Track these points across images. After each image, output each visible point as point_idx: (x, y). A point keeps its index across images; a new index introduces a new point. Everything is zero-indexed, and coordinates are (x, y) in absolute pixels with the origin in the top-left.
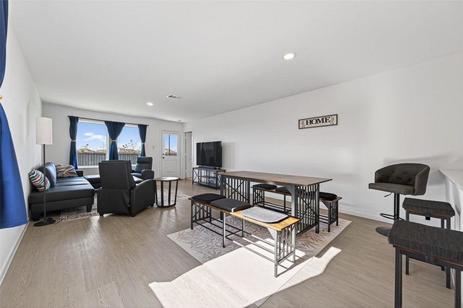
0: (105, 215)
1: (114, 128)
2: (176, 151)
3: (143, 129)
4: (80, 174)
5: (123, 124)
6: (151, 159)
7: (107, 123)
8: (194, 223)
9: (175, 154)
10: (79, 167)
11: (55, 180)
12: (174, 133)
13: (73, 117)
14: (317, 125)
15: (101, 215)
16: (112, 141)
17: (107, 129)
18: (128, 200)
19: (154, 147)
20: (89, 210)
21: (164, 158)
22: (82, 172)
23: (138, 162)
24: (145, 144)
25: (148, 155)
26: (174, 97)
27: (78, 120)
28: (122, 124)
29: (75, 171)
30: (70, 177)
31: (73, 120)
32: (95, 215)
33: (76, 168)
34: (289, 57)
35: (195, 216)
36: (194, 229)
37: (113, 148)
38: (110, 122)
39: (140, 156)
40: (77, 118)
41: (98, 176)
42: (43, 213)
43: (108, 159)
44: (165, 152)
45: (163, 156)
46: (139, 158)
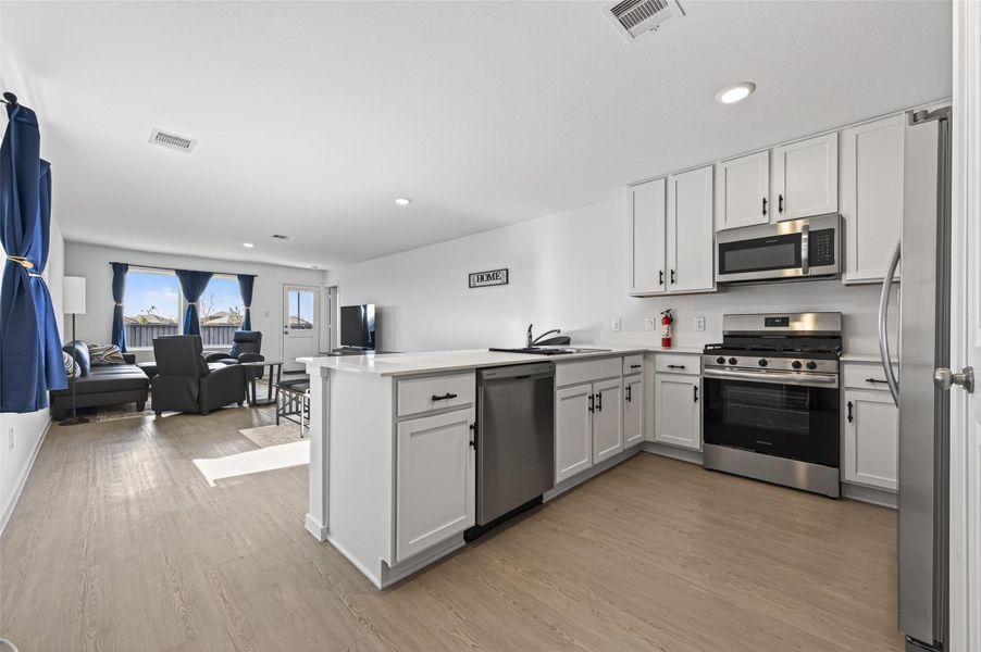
0: (164, 415)
1: (193, 283)
2: (311, 322)
3: (247, 282)
4: (130, 360)
5: (209, 275)
6: (258, 335)
7: (180, 273)
8: (281, 418)
9: (309, 326)
10: (128, 349)
11: (88, 366)
12: (307, 288)
13: (117, 263)
14: (488, 283)
15: (158, 414)
16: (188, 304)
17: (180, 283)
18: (196, 393)
19: (267, 313)
20: (141, 408)
21: (287, 333)
22: (134, 356)
23: (236, 341)
24: (251, 308)
25: (254, 329)
26: (283, 237)
27: (127, 269)
28: (207, 276)
29: (121, 355)
30: (112, 365)
31: (119, 270)
32: (149, 414)
33: (124, 350)
34: (403, 202)
35: (284, 408)
36: (281, 425)
37: (192, 314)
38: (186, 271)
39: (240, 330)
40: (125, 267)
41: (154, 364)
42: (72, 410)
43: (181, 333)
44: (290, 322)
45: (286, 330)
46: (237, 334)
